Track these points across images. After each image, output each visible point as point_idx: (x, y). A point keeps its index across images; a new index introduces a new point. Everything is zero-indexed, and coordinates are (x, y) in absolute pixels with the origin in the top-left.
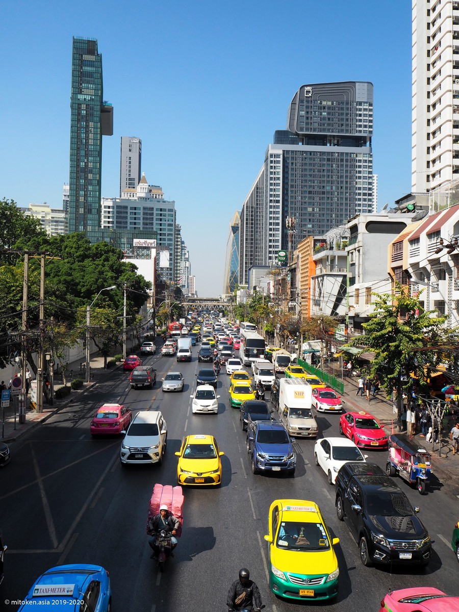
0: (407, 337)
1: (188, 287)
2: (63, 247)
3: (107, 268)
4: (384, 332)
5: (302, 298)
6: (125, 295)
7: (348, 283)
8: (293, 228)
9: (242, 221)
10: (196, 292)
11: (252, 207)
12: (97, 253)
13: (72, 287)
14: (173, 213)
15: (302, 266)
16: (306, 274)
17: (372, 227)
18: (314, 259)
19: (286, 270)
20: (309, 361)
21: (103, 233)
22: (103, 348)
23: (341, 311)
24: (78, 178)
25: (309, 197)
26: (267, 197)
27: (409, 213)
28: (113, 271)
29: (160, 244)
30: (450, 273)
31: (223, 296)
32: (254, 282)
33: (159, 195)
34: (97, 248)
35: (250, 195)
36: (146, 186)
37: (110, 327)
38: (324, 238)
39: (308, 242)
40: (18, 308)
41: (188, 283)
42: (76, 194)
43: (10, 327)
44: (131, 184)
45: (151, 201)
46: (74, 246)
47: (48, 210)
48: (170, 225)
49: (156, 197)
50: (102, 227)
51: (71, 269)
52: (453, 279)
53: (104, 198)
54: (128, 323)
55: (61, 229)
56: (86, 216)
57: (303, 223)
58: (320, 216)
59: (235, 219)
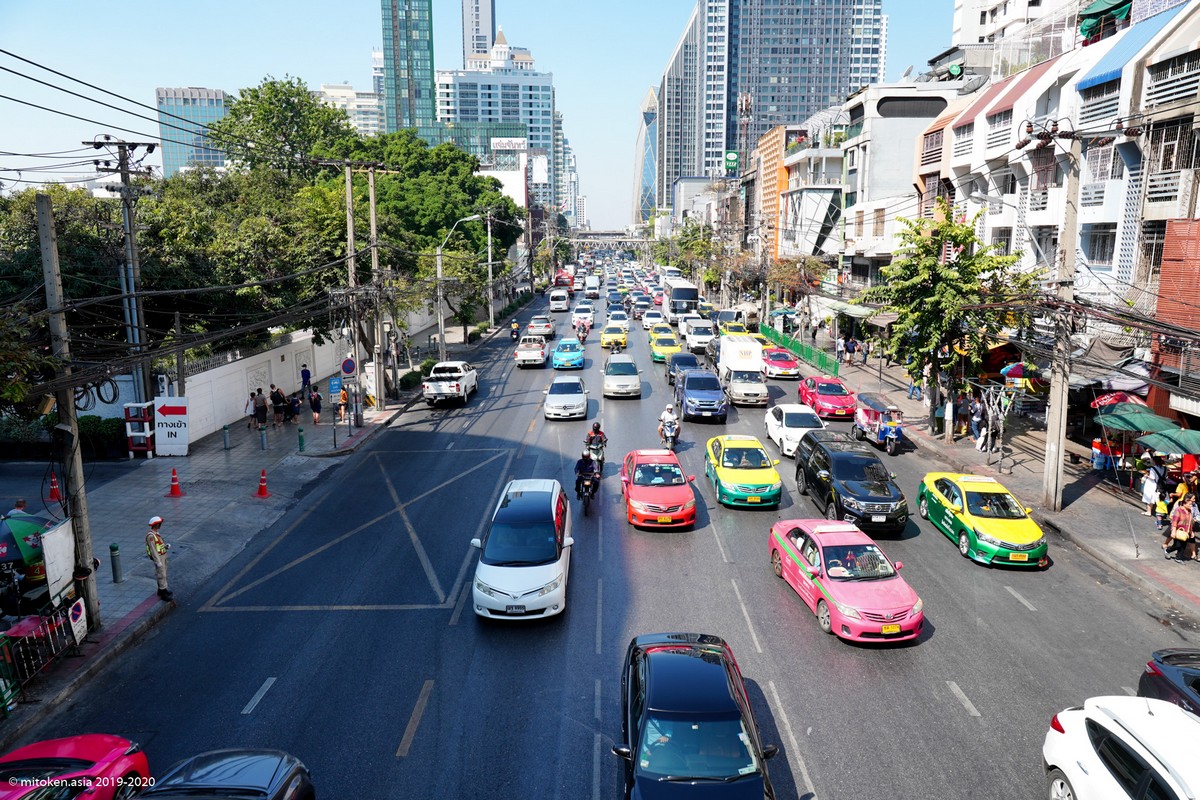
0: (953, 287)
1: (575, 214)
2: (385, 154)
3: (455, 187)
4: (916, 280)
5: (770, 228)
6: (489, 229)
7: (843, 201)
8: (748, 111)
9: (661, 103)
10: (588, 221)
11: (678, 80)
12: (439, 163)
13: (408, 217)
14: (551, 93)
15: (766, 175)
16: (773, 189)
17: (889, 106)
18: (786, 164)
19: (738, 184)
20: (779, 328)
21: (441, 129)
22: (461, 313)
23: (831, 247)
24: (395, 38)
25: (773, 59)
26: (701, 62)
27: (952, 81)
28: (464, 191)
29: (531, 145)
30: (1025, 179)
31: (632, 227)
32: (682, 203)
33: (526, 63)
34: (438, 155)
35: (674, 59)
36: (505, 48)
37: (470, 280)
38: (804, 128)
39: (777, 136)
40: (338, 253)
41: (575, 208)
42: (395, 66)
43: (327, 283)
44: (481, 48)
45: (514, 74)
46: (402, 151)
47: (351, 94)
48: (546, 113)
49: (522, 67)
50: (439, 120)
51: (402, 189)
52: (1029, 192)
53: (438, 72)
54: (495, 273)
55: (374, 125)
56: (412, 102)
57: (762, 104)
58: (789, 91)
59: (648, 99)
